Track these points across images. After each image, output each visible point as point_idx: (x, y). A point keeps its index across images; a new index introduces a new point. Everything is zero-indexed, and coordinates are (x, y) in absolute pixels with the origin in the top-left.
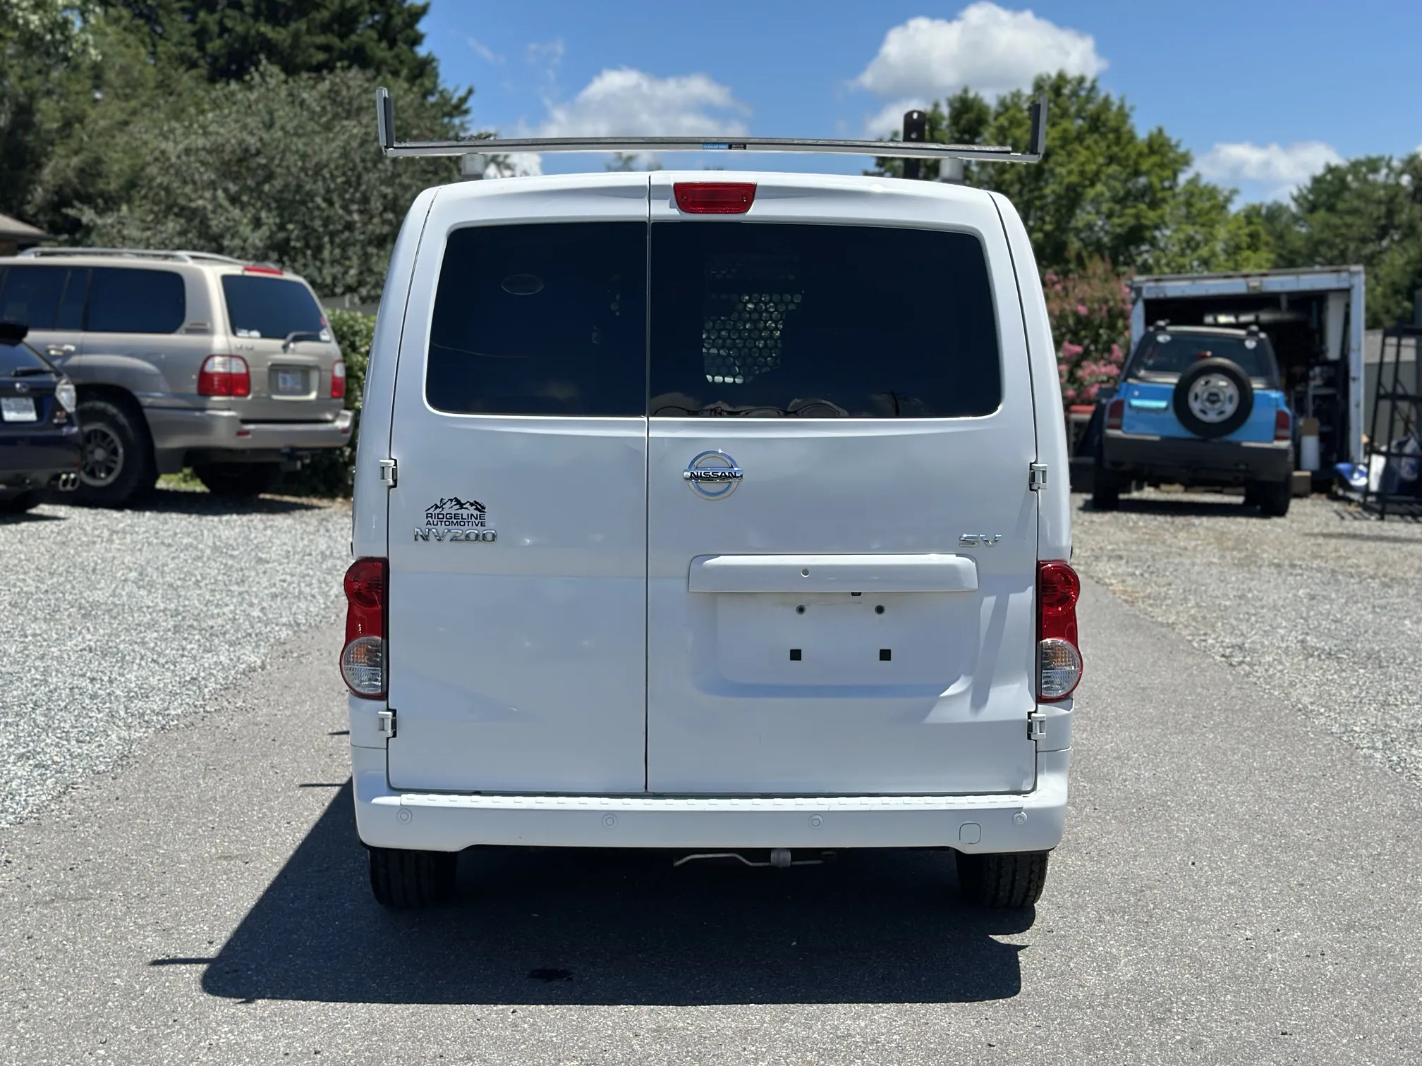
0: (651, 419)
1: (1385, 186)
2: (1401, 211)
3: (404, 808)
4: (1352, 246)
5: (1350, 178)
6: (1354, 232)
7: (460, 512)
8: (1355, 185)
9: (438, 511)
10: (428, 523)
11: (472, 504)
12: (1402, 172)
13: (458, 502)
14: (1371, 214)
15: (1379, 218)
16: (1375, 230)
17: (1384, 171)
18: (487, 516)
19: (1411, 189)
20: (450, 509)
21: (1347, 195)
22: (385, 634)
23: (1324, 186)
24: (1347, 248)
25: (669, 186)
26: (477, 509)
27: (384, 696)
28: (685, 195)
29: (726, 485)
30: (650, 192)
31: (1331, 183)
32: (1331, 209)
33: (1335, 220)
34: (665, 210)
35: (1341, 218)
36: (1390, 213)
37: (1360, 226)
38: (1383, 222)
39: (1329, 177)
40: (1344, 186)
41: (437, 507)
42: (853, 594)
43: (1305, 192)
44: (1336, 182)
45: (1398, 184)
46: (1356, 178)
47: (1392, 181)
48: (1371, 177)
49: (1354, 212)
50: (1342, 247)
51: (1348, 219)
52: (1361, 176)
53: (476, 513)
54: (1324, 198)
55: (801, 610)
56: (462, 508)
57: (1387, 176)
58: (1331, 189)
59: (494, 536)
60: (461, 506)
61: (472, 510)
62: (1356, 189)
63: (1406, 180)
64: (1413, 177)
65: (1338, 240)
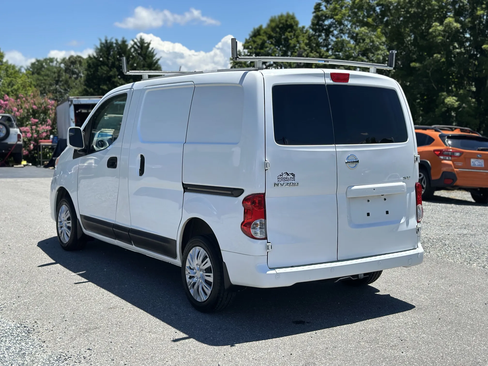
0: (336, 145)
1: (56, 67)
2: (62, 76)
3: (277, 274)
4: (47, 87)
5: (44, 64)
6: (47, 82)
7: (288, 177)
8: (46, 66)
9: (281, 177)
10: (278, 181)
11: (291, 174)
12: (61, 63)
13: (287, 174)
14: (53, 76)
15: (55, 77)
16: (54, 82)
17: (55, 62)
18: (295, 178)
19: (64, 68)
20: (285, 176)
21: (43, 69)
22: (265, 218)
23: (36, 66)
24: (45, 87)
25: (329, 74)
26: (293, 175)
27: (266, 238)
28: (334, 76)
29: (355, 165)
30: (324, 75)
31: (37, 65)
32: (39, 74)
33: (41, 78)
34: (329, 81)
35: (43, 77)
36: (59, 76)
37: (49, 80)
38: (57, 79)
39: (37, 63)
40: (43, 66)
41: (281, 176)
42: (382, 195)
43: (29, 68)
44: (40, 65)
45: (60, 67)
46: (46, 64)
47: (58, 66)
48: (51, 64)
49: (47, 75)
50: (44, 87)
51: (46, 78)
52: (48, 64)
53: (292, 177)
54: (36, 70)
55: (369, 201)
56: (288, 175)
57: (56, 64)
58: (38, 67)
59: (298, 184)
60: (288, 174)
61: (291, 176)
62: (46, 68)
63: (62, 65)
64: (65, 65)
65: (42, 84)
